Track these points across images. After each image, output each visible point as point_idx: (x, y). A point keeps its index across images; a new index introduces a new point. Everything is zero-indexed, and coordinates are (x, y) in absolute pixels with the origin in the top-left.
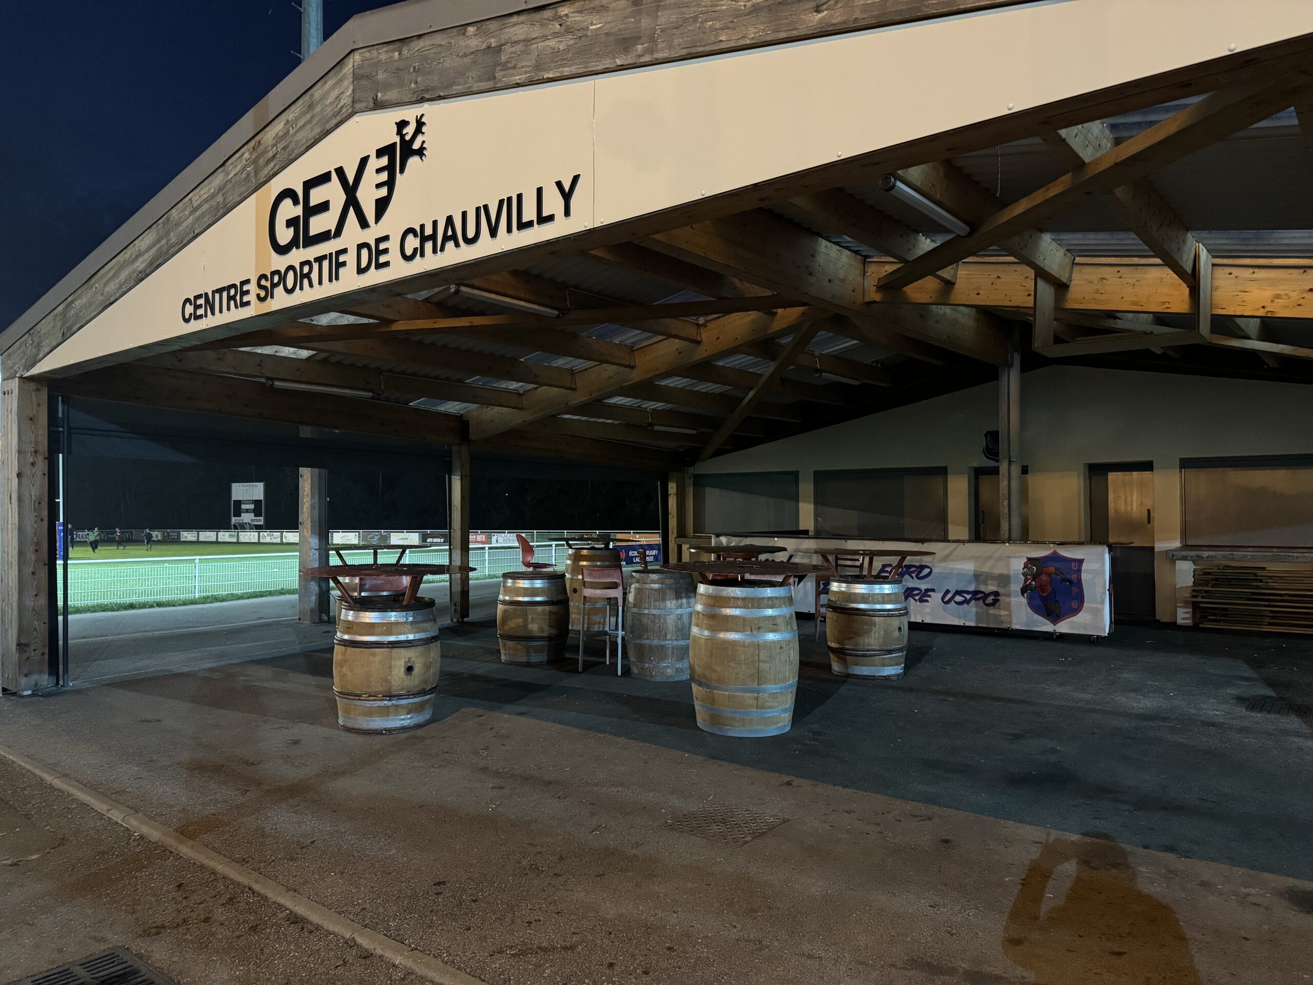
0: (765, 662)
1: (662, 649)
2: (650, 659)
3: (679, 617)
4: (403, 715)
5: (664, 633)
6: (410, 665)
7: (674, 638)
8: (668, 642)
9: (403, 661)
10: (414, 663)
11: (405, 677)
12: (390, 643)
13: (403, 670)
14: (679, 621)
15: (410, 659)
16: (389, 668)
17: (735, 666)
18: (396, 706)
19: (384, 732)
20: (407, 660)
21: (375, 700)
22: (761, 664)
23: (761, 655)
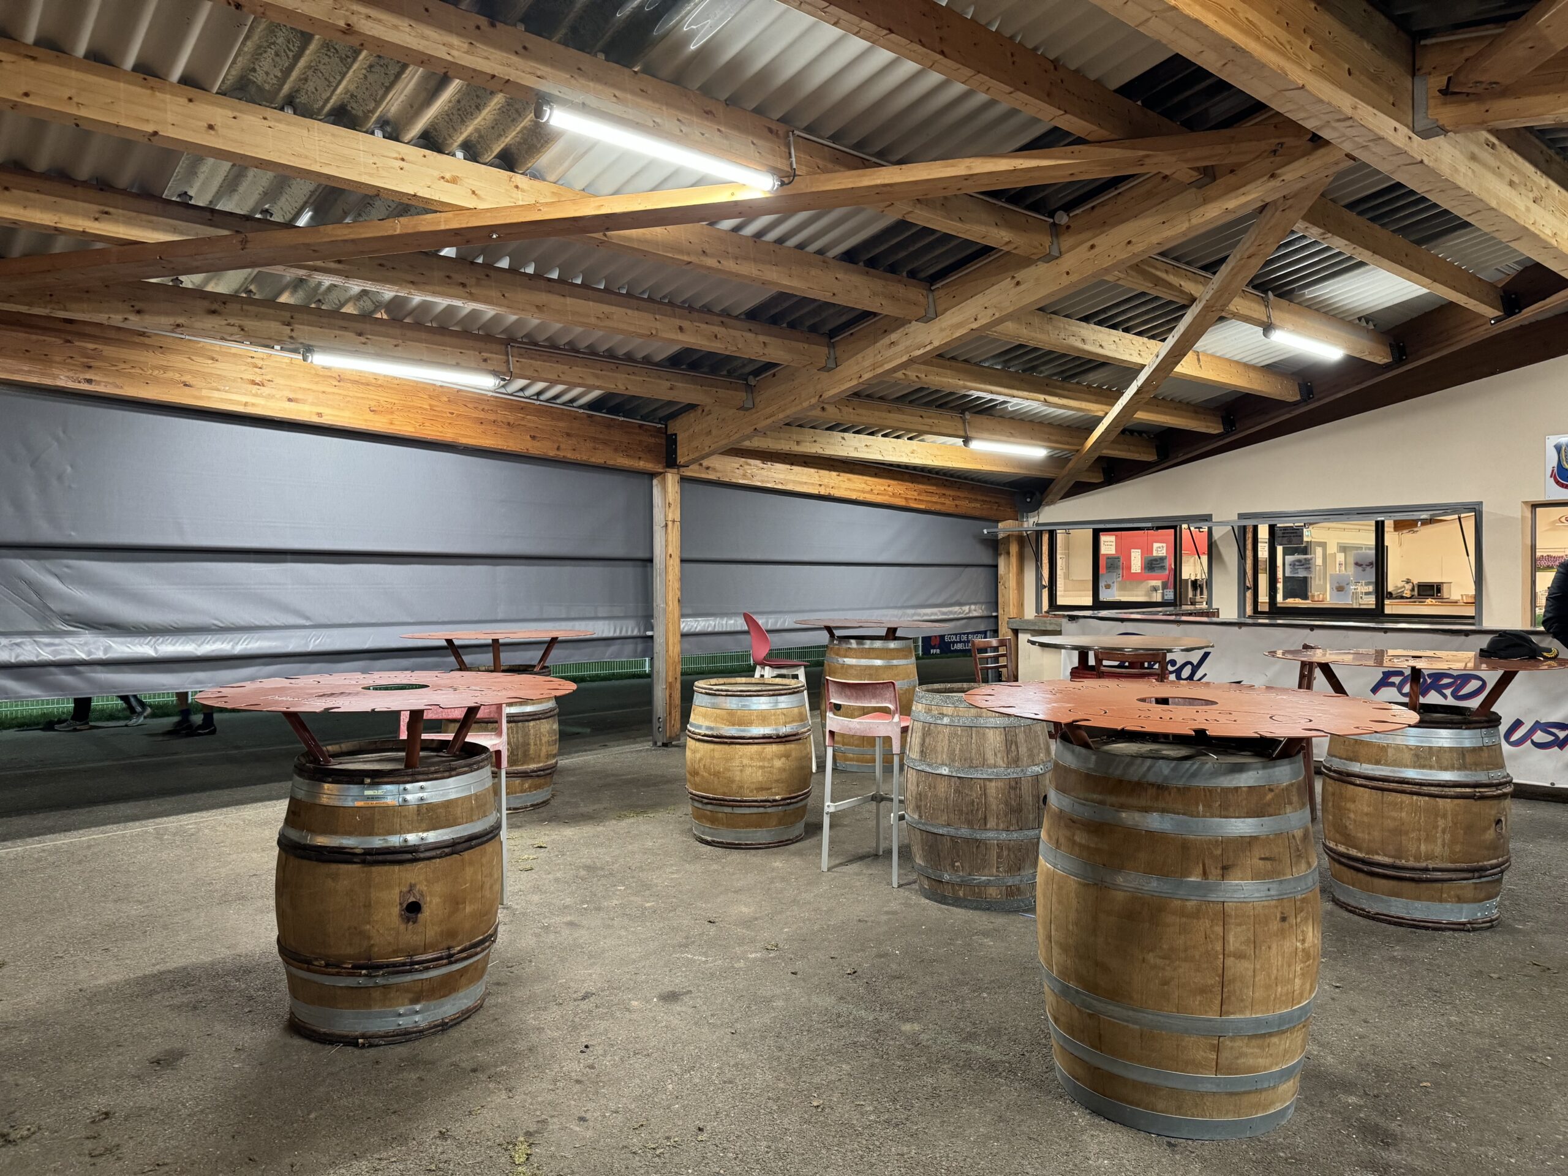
0: (1240, 956)
1: (978, 847)
2: (953, 866)
3: (1013, 783)
4: (403, 1005)
5: (980, 814)
6: (412, 899)
7: (1001, 826)
8: (990, 834)
9: (397, 891)
10: (422, 895)
11: (402, 927)
12: (369, 852)
13: (396, 910)
14: (1012, 792)
15: (412, 887)
16: (365, 906)
17: (1159, 962)
18: (384, 986)
19: (360, 1041)
20: (405, 889)
21: (338, 974)
22: (1230, 961)
23: (1231, 938)
